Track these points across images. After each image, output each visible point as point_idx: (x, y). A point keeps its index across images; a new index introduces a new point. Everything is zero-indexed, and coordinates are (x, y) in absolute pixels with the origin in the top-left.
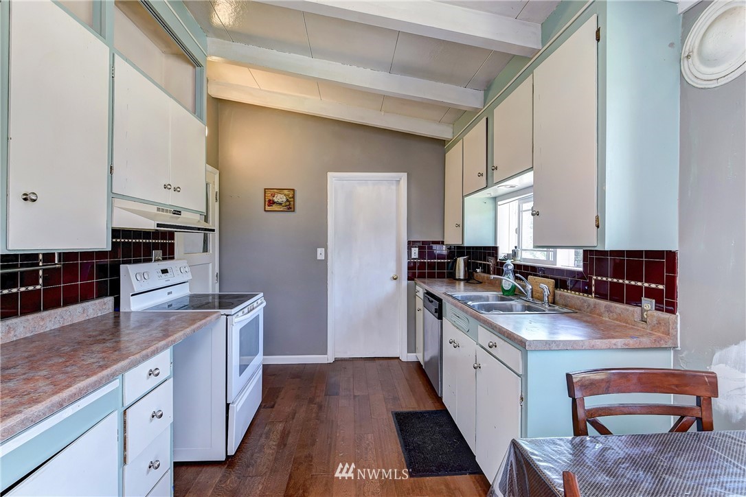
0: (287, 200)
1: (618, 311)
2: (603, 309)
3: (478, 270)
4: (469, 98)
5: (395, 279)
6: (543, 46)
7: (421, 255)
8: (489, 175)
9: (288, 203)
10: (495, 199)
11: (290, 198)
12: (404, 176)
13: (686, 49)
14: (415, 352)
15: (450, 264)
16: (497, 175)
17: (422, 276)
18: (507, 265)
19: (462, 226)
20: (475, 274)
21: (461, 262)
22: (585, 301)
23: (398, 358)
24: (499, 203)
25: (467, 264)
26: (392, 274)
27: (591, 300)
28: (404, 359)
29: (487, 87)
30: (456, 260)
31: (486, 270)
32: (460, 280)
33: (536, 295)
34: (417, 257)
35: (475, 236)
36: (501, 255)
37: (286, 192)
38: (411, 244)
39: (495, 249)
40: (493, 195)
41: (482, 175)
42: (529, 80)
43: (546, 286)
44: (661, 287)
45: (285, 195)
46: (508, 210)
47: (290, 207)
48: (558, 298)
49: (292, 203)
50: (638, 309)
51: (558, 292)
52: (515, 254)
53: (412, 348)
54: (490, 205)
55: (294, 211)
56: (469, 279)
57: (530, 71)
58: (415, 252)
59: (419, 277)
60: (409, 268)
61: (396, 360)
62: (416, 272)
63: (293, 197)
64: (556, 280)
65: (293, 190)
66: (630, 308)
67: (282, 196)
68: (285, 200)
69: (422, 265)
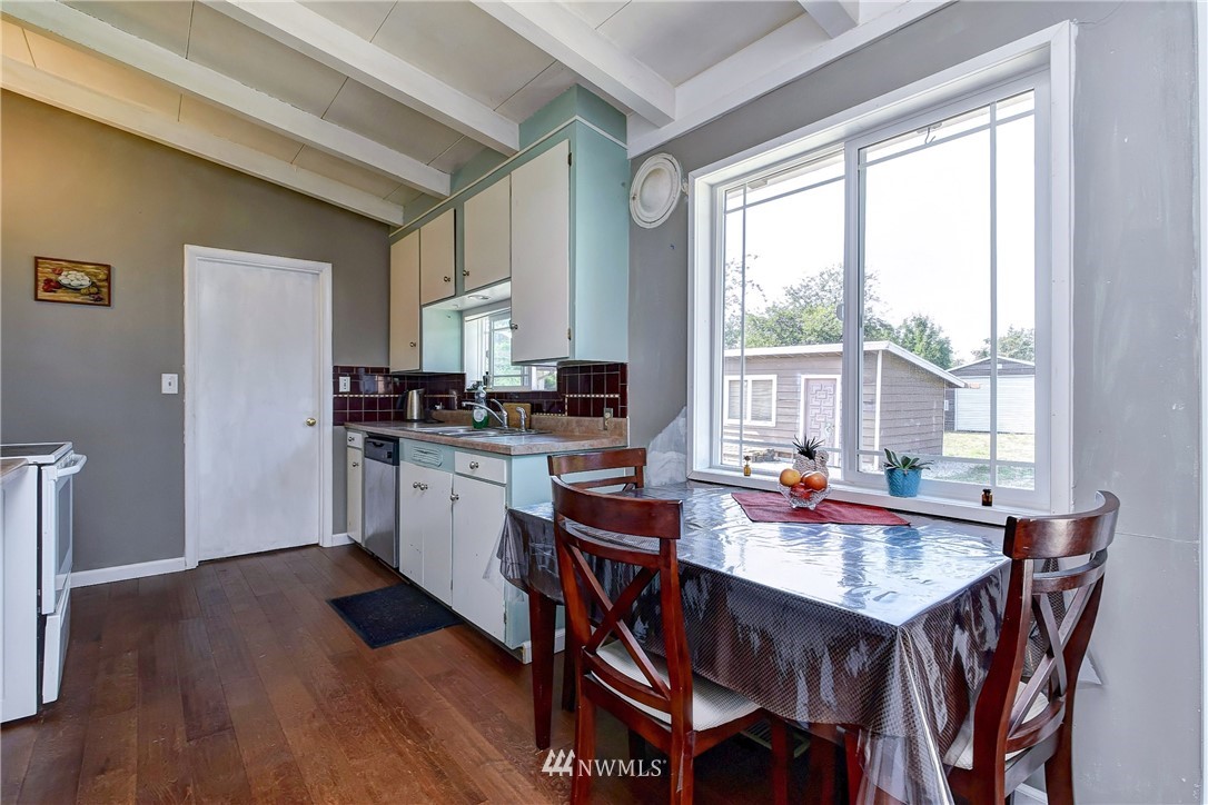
0: (93, 285)
1: (587, 424)
2: (574, 424)
3: (438, 407)
4: (432, 180)
5: (312, 425)
6: (522, 148)
7: (355, 387)
8: (459, 281)
9: (94, 290)
10: (461, 313)
11: (100, 280)
12: (327, 269)
13: (633, 191)
14: (346, 532)
15: (399, 401)
16: (469, 283)
17: (355, 419)
18: (478, 394)
19: (418, 345)
20: (434, 413)
21: (414, 396)
22: (559, 420)
23: (317, 545)
24: (467, 318)
25: (422, 401)
26: (306, 418)
27: (565, 418)
28: (327, 544)
29: (456, 174)
30: (408, 393)
31: (447, 404)
32: (412, 421)
33: (512, 423)
34: (348, 390)
35: (436, 360)
36: (469, 385)
37: (90, 269)
38: (338, 372)
39: (462, 377)
40: (460, 307)
41: (449, 280)
42: (504, 181)
43: (522, 410)
44: (617, 396)
45: (88, 274)
46: (476, 327)
47: (100, 294)
48: (534, 423)
49: (105, 290)
50: (601, 419)
51: (535, 416)
52: (486, 380)
53: (340, 524)
54: (455, 320)
55: (109, 305)
56: (426, 419)
57: (507, 172)
58: (345, 383)
59: (351, 421)
60: (335, 407)
61: (314, 549)
62: (348, 411)
63: (108, 279)
64: (532, 405)
65: (108, 267)
66: (596, 419)
67: (79, 275)
68: (86, 282)
69: (355, 403)
